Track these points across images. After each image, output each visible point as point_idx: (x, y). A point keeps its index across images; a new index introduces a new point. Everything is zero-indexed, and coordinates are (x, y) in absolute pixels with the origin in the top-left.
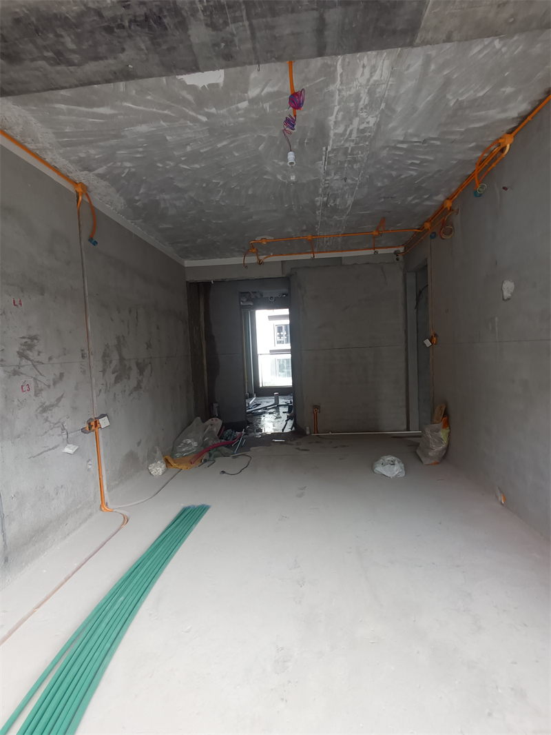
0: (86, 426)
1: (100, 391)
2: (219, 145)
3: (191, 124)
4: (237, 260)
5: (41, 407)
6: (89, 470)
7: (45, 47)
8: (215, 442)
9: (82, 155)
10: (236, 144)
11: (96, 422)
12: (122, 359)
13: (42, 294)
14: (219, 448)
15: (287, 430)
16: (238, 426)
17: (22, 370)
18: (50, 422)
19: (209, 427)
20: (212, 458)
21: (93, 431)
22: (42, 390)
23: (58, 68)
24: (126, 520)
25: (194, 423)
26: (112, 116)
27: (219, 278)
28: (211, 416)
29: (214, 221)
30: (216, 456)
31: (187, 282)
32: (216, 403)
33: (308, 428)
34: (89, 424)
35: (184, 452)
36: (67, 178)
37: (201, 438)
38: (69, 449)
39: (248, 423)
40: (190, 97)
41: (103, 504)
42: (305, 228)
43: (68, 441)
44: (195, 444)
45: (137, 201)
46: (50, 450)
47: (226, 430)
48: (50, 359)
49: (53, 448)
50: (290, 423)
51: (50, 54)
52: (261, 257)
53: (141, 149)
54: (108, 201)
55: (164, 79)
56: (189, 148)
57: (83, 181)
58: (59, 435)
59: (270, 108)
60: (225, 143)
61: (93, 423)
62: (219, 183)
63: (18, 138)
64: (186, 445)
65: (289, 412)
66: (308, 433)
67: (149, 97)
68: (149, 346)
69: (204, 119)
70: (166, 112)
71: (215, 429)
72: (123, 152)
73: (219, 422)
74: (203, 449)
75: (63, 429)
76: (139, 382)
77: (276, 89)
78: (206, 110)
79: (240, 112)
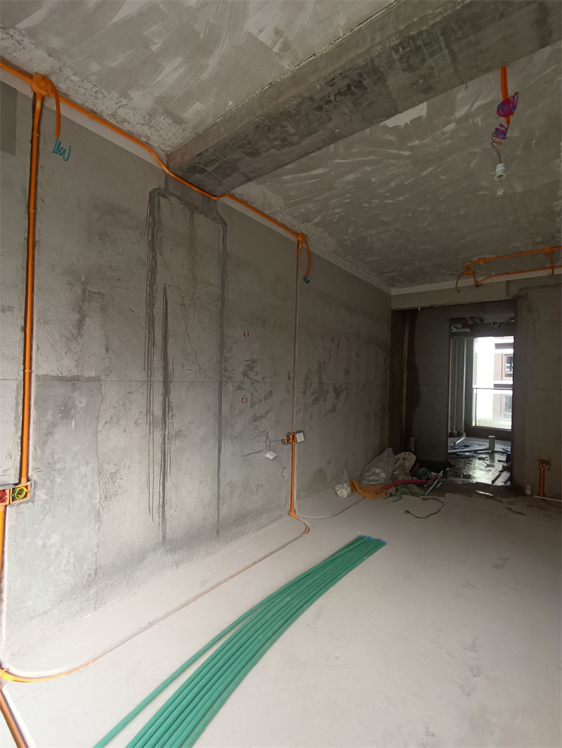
0: (285, 438)
1: (300, 409)
2: (424, 174)
3: (394, 162)
4: (450, 284)
5: (254, 416)
6: (283, 477)
7: (275, 139)
8: (406, 478)
9: (303, 211)
10: (442, 167)
11: (293, 436)
12: (321, 383)
13: (264, 327)
14: (409, 486)
15: (499, 483)
16: (436, 467)
17: (244, 386)
18: (258, 430)
19: (401, 461)
20: (398, 494)
21: (291, 443)
22: (255, 403)
23: (284, 150)
24: (307, 530)
25: (385, 453)
26: (324, 174)
27: (427, 304)
28: (406, 449)
29: (422, 248)
30: (403, 493)
31: (392, 310)
32: (413, 436)
33: (528, 487)
34: (288, 437)
35: (371, 481)
36: (291, 231)
37: (390, 470)
38: (270, 456)
39: (450, 465)
40: (393, 138)
41: (292, 509)
42: (539, 239)
43: (270, 449)
44: (384, 475)
45: (347, 240)
46: (256, 453)
47: (420, 467)
48: (264, 379)
49: (258, 452)
50: (506, 475)
51: (278, 142)
52: (480, 279)
53: (349, 195)
54: (322, 244)
55: (368, 130)
56: (393, 184)
57: (304, 232)
58: (264, 442)
59: (482, 120)
60: (430, 170)
61: (291, 437)
62: (425, 210)
63: (260, 208)
64: (374, 474)
65: (507, 461)
66: (528, 492)
67: (354, 150)
68: (347, 372)
69: (407, 153)
70: (370, 158)
71: (407, 464)
72: (334, 201)
73: (411, 458)
74: (391, 482)
75: (267, 437)
76: (334, 405)
77: (489, 99)
78: (409, 144)
79: (446, 136)
